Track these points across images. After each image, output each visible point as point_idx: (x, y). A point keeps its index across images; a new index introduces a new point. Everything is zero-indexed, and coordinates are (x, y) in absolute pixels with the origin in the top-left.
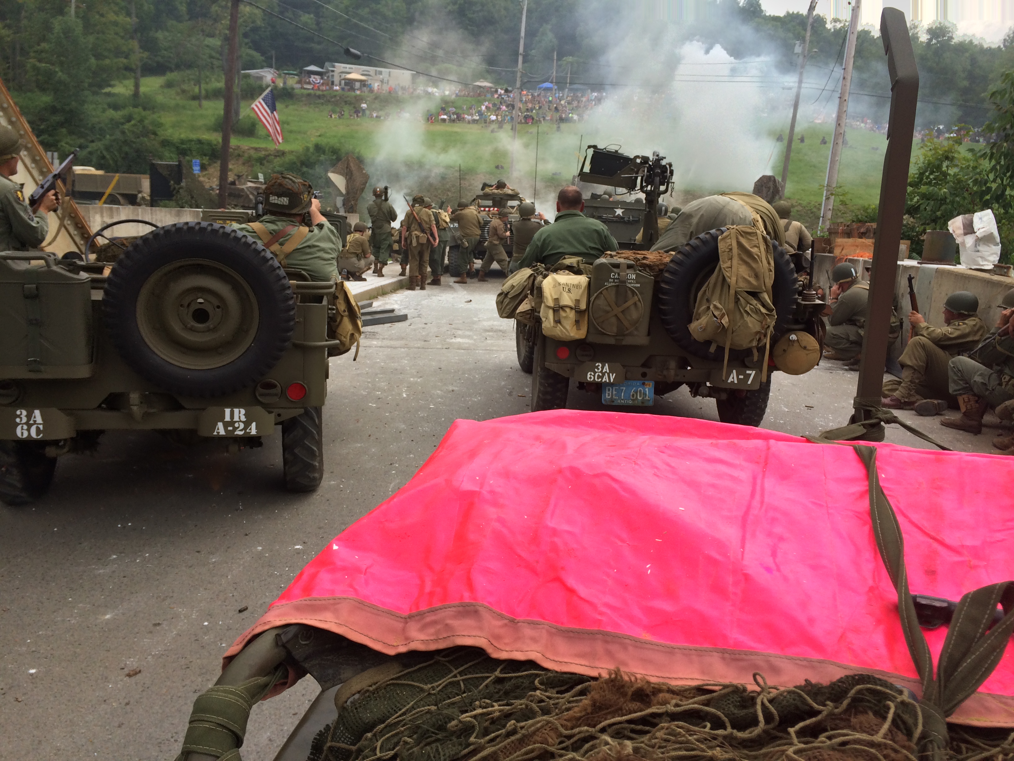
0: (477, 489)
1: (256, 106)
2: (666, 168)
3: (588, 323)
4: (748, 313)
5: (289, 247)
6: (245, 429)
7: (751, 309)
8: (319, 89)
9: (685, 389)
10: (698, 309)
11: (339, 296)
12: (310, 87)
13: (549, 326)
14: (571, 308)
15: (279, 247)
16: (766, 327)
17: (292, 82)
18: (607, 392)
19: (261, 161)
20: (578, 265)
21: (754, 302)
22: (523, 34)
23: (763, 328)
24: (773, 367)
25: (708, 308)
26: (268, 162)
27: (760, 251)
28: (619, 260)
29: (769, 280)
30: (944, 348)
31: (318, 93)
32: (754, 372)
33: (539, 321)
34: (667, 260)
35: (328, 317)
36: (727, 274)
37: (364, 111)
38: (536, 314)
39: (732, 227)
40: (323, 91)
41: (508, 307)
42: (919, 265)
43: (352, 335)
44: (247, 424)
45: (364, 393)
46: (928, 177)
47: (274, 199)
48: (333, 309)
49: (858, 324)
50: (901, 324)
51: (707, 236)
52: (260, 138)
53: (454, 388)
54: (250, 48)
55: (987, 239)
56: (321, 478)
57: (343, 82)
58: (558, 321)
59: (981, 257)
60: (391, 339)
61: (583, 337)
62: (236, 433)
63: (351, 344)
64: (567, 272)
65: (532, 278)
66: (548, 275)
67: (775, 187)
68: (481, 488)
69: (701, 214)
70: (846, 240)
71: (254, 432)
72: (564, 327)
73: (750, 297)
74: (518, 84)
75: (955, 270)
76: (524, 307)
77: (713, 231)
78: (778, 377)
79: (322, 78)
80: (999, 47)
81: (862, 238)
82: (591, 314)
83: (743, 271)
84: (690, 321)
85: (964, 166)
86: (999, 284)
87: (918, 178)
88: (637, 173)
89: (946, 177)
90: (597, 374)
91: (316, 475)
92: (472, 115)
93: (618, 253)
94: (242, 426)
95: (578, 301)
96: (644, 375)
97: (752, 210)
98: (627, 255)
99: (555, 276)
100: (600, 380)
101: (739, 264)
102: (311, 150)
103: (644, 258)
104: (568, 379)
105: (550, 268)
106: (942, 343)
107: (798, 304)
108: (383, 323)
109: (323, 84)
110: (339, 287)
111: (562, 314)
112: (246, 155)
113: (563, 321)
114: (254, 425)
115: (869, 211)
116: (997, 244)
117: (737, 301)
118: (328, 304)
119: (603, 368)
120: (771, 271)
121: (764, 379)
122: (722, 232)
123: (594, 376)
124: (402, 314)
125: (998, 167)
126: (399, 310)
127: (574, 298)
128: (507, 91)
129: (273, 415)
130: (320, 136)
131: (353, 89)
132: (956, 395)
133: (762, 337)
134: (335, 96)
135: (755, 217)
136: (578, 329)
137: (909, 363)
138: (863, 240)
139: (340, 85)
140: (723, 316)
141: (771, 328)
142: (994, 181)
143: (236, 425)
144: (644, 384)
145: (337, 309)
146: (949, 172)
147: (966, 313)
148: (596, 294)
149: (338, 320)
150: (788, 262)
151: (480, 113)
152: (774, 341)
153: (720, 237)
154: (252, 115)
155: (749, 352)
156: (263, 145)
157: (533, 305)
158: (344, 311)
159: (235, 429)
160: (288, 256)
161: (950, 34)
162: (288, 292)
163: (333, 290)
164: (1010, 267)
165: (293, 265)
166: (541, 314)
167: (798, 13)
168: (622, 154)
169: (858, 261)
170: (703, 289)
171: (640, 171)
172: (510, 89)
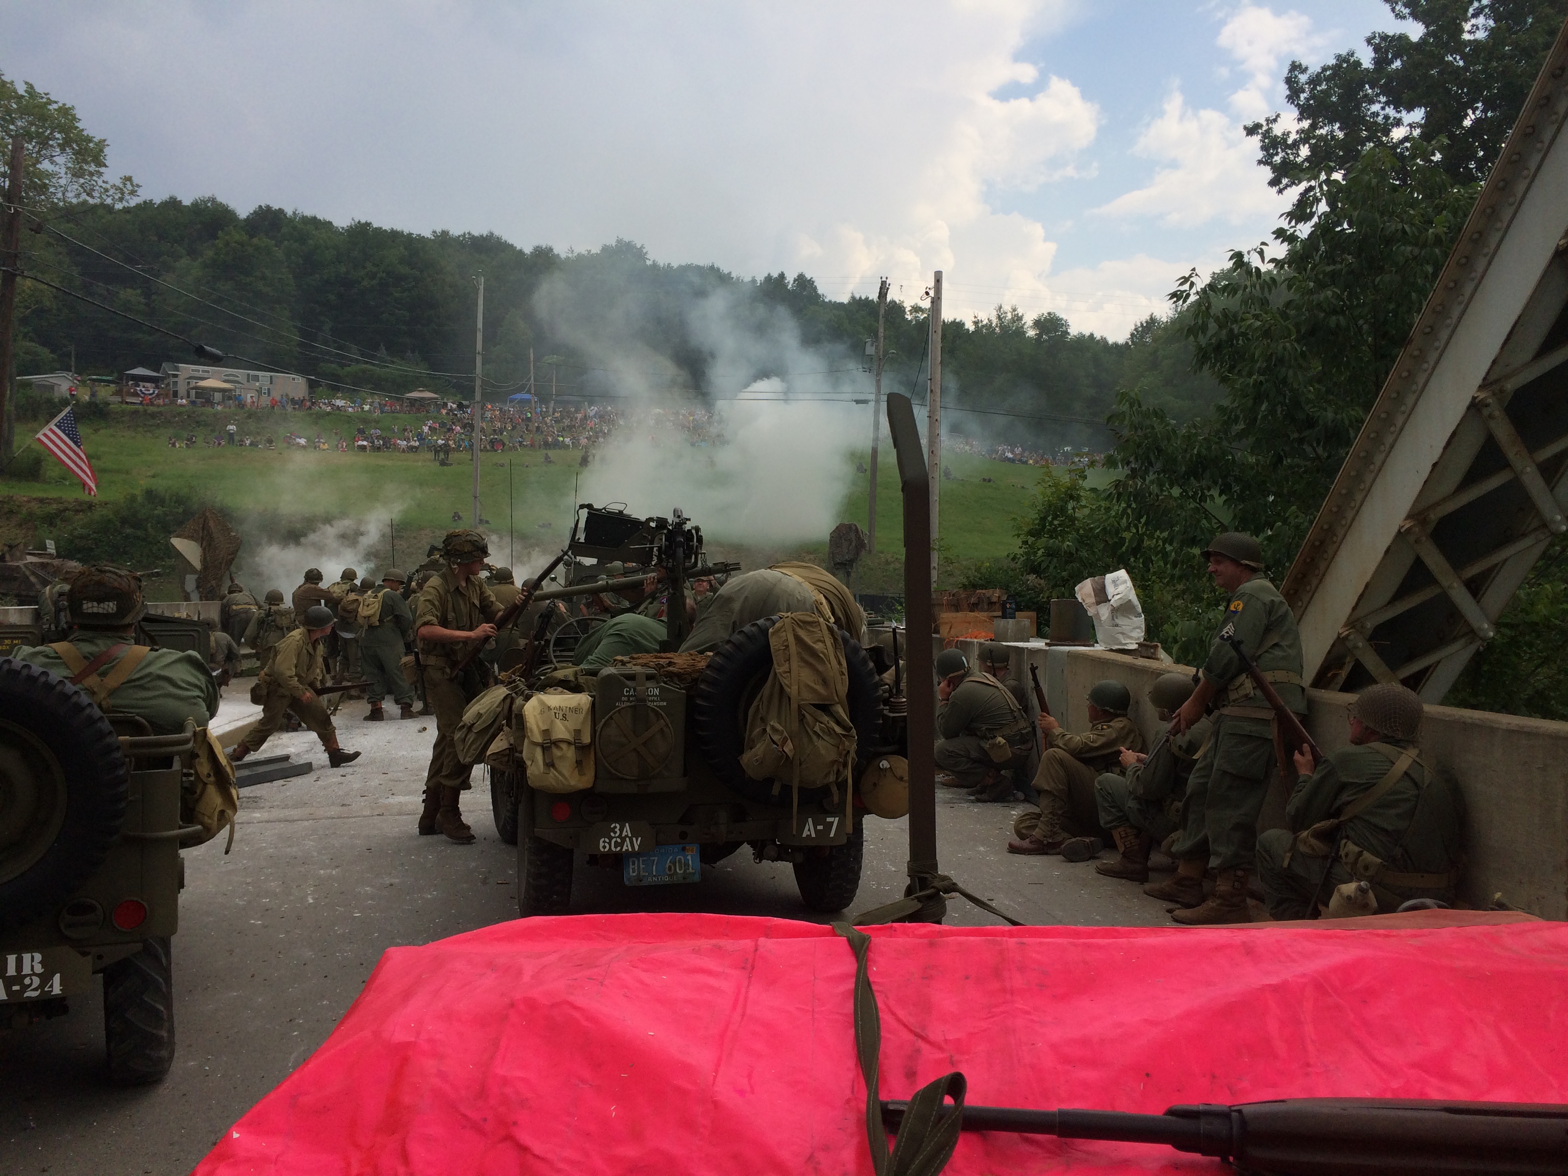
0: (413, 1039)
1: (45, 435)
2: (692, 534)
3: (596, 764)
4: (818, 736)
5: (113, 681)
6: (41, 986)
7: (821, 729)
8: (152, 404)
9: (746, 850)
10: (751, 731)
11: (200, 753)
12: (137, 400)
13: (537, 772)
14: (569, 743)
15: (98, 679)
16: (844, 752)
17: (105, 393)
18: (631, 866)
19: (50, 520)
20: (576, 679)
21: (825, 718)
22: (480, 325)
23: (840, 754)
24: (861, 810)
25: (765, 730)
26: (62, 520)
27: (825, 646)
28: (634, 668)
29: (843, 687)
30: (1086, 761)
31: (151, 409)
32: (837, 819)
33: (521, 766)
34: (703, 664)
35: (183, 788)
36: (785, 682)
38: (517, 754)
39: (786, 615)
40: (159, 406)
41: (474, 747)
42: (1048, 648)
43: (222, 812)
44: (46, 978)
45: (241, 903)
46: (1051, 523)
47: (90, 607)
48: (190, 775)
49: (978, 733)
50: (1034, 728)
51: (754, 629)
52: (50, 483)
53: (393, 881)
54: (31, 340)
55: (1125, 609)
56: (171, 1057)
57: (193, 392)
58: (550, 764)
59: (1123, 634)
60: (286, 807)
61: (590, 785)
62: (25, 995)
63: (220, 827)
64: (560, 689)
65: (508, 701)
66: (532, 696)
67: (859, 538)
68: (417, 1037)
69: (744, 596)
70: (954, 615)
71: (57, 990)
72: (560, 773)
73: (819, 712)
74: (478, 396)
75: (1091, 653)
76: (498, 745)
77: (761, 622)
78: (870, 822)
79: (157, 387)
80: (1127, 343)
81: (973, 611)
82: (598, 750)
83: (807, 676)
84: (742, 752)
85: (1094, 507)
86: (1143, 671)
87: (1039, 525)
88: (652, 542)
89: (1073, 522)
90: (613, 841)
91: (164, 1053)
92: (408, 440)
93: (633, 658)
94: (36, 981)
95: (578, 732)
96: (683, 836)
97: (813, 587)
98: (644, 661)
99: (542, 696)
100: (619, 849)
101: (799, 666)
102: (140, 499)
103: (670, 664)
104: (571, 851)
105: (534, 684)
106: (1083, 756)
107: (885, 717)
108: (271, 781)
109: (158, 395)
110: (200, 739)
111: (556, 752)
112: (24, 511)
113: (556, 762)
114: (57, 978)
115: (983, 570)
116: (1139, 615)
117: (802, 718)
118: (183, 766)
119: (621, 830)
120: (843, 674)
121: (849, 829)
122: (774, 623)
123: (610, 844)
124: (302, 762)
125: (1129, 511)
126: (298, 755)
127: (572, 728)
128: (461, 406)
129: (89, 957)
130: (154, 477)
131: (209, 402)
132: (1110, 828)
133: (841, 768)
134: (180, 414)
135: (817, 598)
136: (581, 773)
137: (1046, 787)
138: (976, 614)
139: (188, 396)
140: (785, 740)
141: (852, 754)
142: (1128, 529)
143: (27, 981)
144: (684, 849)
145: (196, 772)
146: (1076, 515)
147: (1112, 710)
148: (603, 721)
149: (198, 791)
150: (864, 662)
151: (421, 437)
152: (859, 773)
153: (771, 630)
154: (36, 446)
155: (825, 790)
156: (53, 494)
157: (512, 742)
158: (209, 775)
159: (25, 988)
160: (112, 693)
161: (1064, 328)
162: (118, 755)
163: (190, 745)
164: (1157, 646)
165: (121, 706)
166: (525, 755)
167: (867, 298)
168: (629, 516)
169: (972, 643)
170: (755, 704)
171: (656, 539)
172: (464, 403)
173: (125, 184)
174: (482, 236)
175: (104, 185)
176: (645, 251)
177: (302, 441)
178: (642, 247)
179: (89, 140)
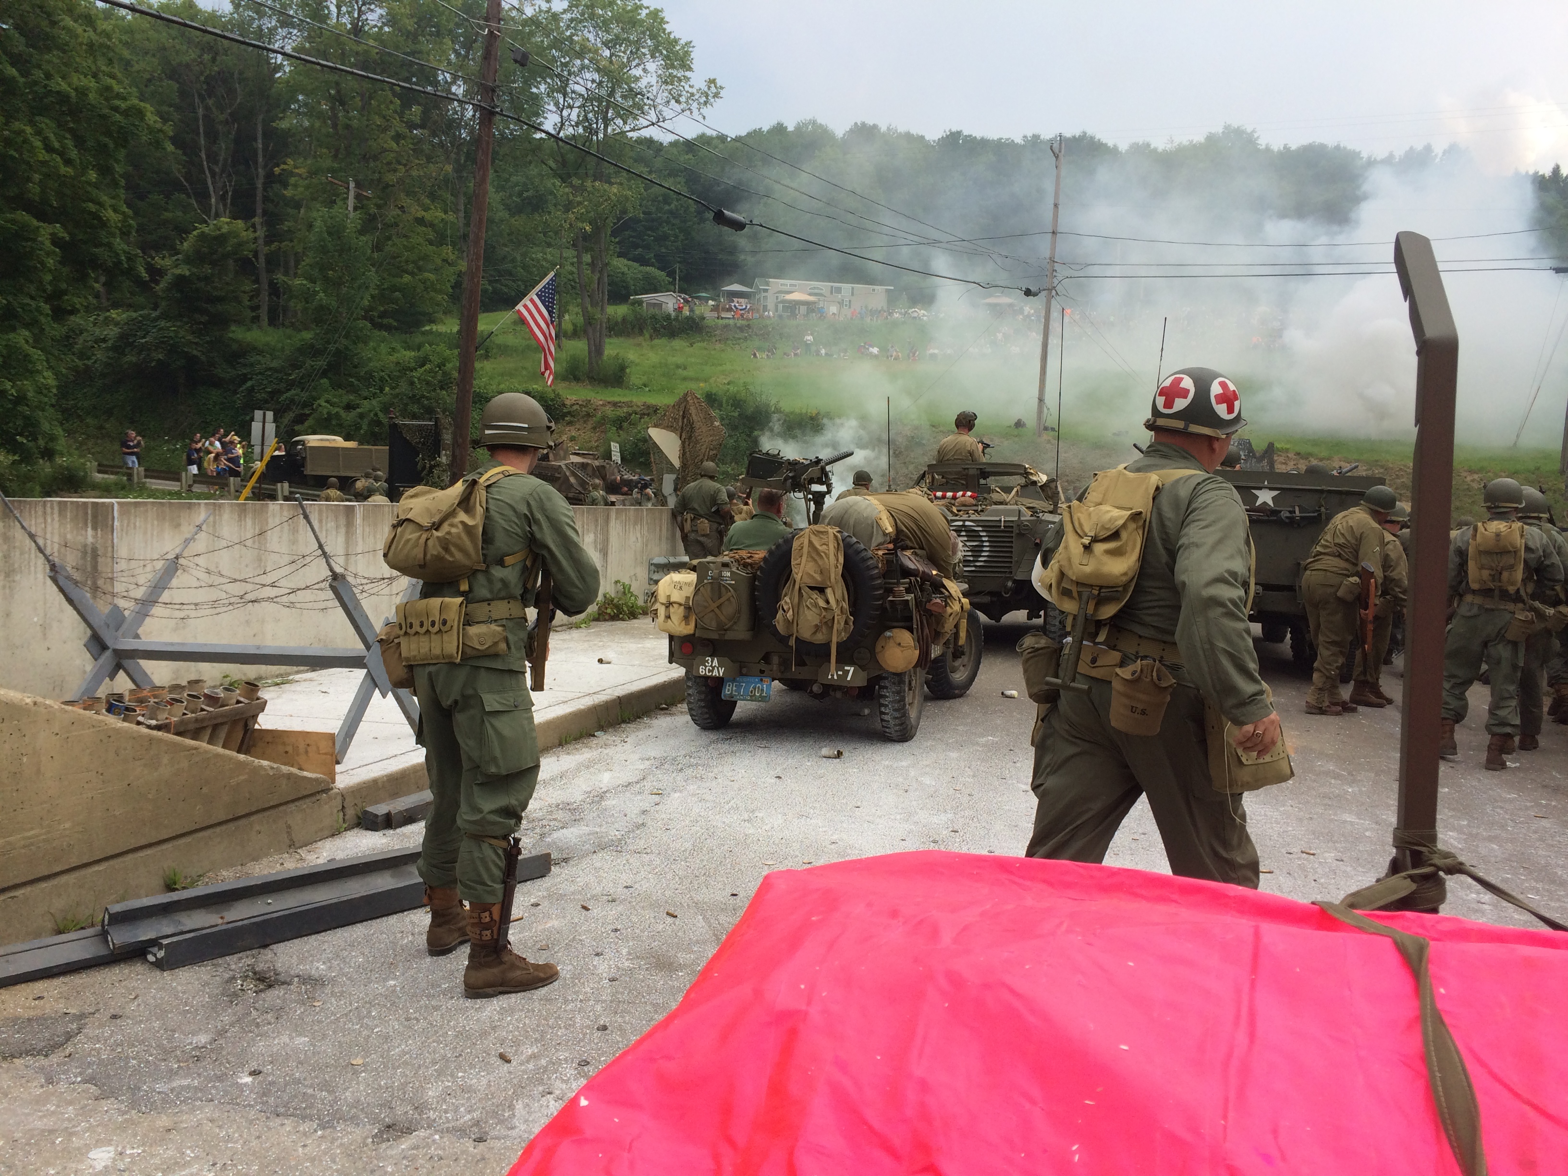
1: (525, 306)
3: (695, 619)
8: (743, 318)
12: (729, 315)
14: (680, 604)
17: (703, 309)
18: (727, 688)
19: (620, 423)
29: (835, 576)
31: (742, 323)
32: (853, 668)
36: (795, 571)
37: (807, 346)
40: (748, 320)
57: (780, 306)
58: (668, 617)
61: (692, 632)
68: (809, 1003)
72: (673, 622)
79: (749, 302)
83: (810, 567)
90: (707, 668)
92: (980, 347)
95: (687, 598)
96: (762, 672)
100: (710, 674)
101: (807, 561)
109: (749, 310)
111: (672, 609)
112: (599, 414)
113: (671, 616)
119: (712, 662)
120: (837, 567)
123: (705, 670)
127: (684, 595)
130: (729, 384)
131: (793, 314)
134: (766, 326)
135: (879, 515)
136: (687, 624)
139: (777, 310)
144: (761, 680)
151: (994, 344)
173: (709, 88)
174: (1074, 137)
175: (690, 90)
176: (1256, 135)
177: (875, 350)
178: (1254, 131)
179: (676, 41)
